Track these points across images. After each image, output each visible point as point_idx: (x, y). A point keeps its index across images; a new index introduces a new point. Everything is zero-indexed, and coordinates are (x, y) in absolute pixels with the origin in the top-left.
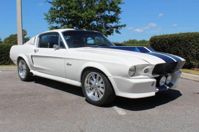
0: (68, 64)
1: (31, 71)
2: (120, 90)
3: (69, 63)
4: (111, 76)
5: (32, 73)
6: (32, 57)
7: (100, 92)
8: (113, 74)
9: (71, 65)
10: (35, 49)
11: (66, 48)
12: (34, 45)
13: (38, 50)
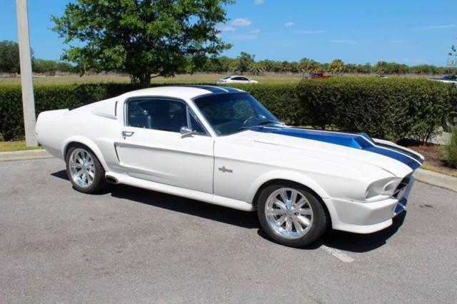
0: (223, 170)
1: (107, 174)
2: (341, 221)
3: (226, 168)
4: (328, 197)
5: (112, 180)
6: (115, 145)
7: (299, 222)
8: (332, 194)
9: (231, 171)
10: (124, 130)
11: (210, 136)
12: (116, 119)
13: (133, 133)
